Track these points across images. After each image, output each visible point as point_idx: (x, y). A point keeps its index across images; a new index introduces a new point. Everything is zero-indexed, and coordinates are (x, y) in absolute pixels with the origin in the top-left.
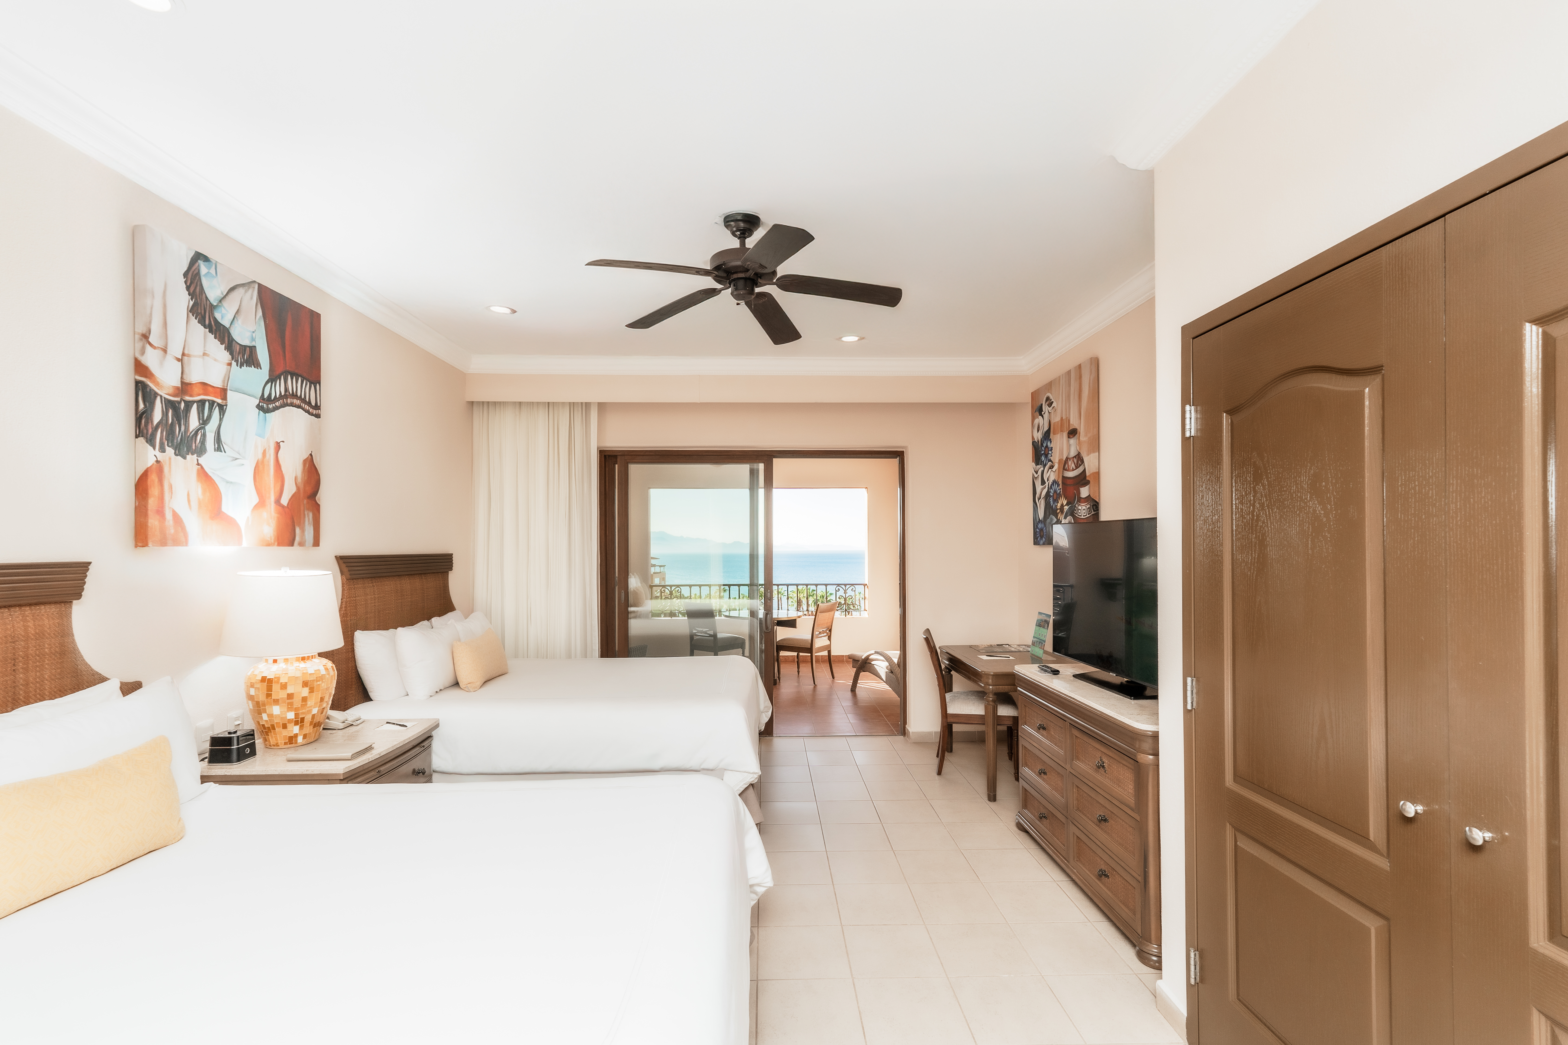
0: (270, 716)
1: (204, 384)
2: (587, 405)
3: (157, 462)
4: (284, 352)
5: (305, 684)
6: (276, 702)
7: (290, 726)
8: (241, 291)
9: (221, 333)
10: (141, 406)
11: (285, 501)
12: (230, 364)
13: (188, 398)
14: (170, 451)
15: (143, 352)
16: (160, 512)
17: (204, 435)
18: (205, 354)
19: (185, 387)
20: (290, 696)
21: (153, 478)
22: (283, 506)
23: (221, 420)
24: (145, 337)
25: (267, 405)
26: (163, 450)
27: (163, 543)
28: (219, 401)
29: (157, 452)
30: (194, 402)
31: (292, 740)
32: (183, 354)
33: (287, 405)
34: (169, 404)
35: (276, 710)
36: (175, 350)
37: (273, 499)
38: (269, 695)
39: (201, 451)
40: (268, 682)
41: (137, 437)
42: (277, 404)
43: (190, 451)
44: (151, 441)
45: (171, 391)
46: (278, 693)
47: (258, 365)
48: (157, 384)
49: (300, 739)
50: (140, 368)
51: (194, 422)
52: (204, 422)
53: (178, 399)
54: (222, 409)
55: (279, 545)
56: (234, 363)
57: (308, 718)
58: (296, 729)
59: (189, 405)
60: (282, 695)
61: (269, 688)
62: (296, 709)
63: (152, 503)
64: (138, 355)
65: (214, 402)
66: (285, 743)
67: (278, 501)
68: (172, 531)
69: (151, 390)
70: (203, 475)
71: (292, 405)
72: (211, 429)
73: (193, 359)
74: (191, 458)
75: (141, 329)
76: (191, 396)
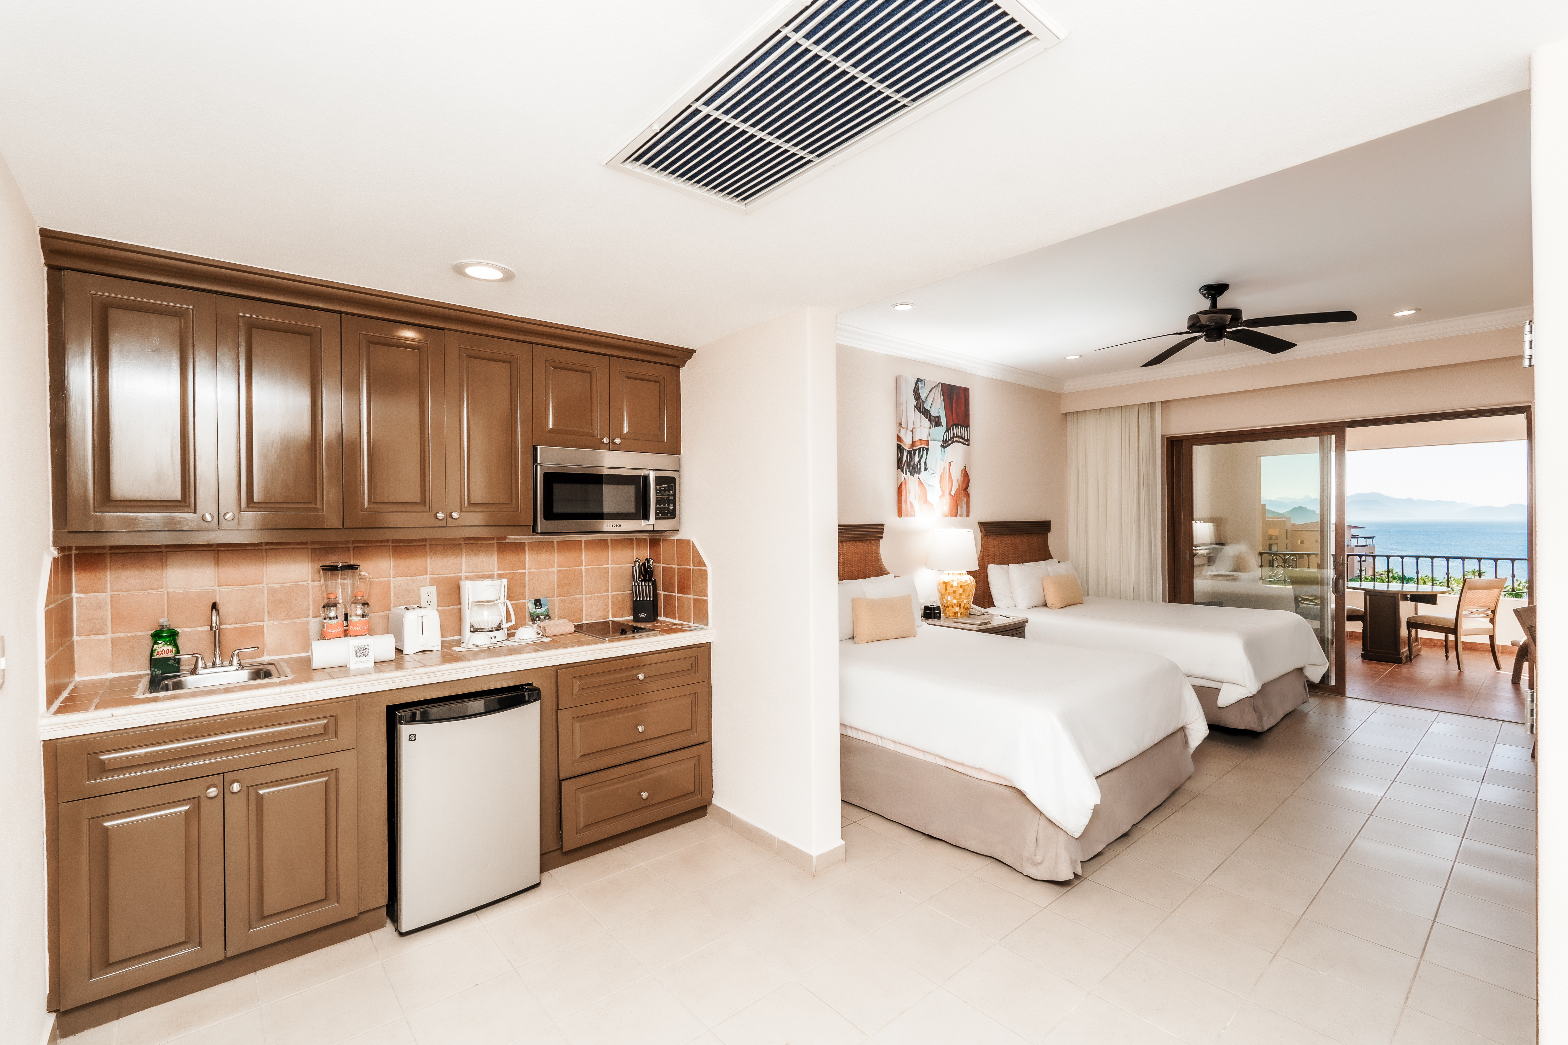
0: (947, 600)
1: (920, 440)
2: (1152, 404)
3: (905, 479)
4: (952, 415)
5: (961, 587)
6: (949, 594)
7: (955, 607)
8: (934, 389)
9: (926, 413)
10: (899, 455)
11: (953, 493)
12: (930, 428)
13: (915, 448)
14: (909, 473)
15: (900, 432)
16: (906, 502)
17: (921, 464)
18: (920, 426)
19: (914, 443)
20: (955, 592)
21: (903, 486)
22: (952, 496)
23: (927, 455)
24: (900, 424)
25: (945, 444)
26: (906, 474)
27: (907, 516)
28: (926, 447)
29: (905, 475)
30: (917, 449)
31: (956, 614)
32: (913, 428)
33: (954, 442)
34: (909, 452)
35: (949, 598)
36: (910, 428)
37: (948, 492)
38: (946, 590)
39: (919, 472)
40: (946, 584)
41: (898, 469)
42: (949, 443)
43: (916, 473)
44: (902, 471)
45: (909, 446)
46: (950, 590)
47: (941, 425)
48: (904, 445)
49: (959, 614)
50: (899, 439)
51: (917, 459)
52: (921, 458)
53: (911, 449)
54: (927, 450)
55: (950, 516)
56: (932, 427)
57: (962, 605)
58: (957, 609)
59: (915, 451)
60: (951, 591)
61: (946, 587)
62: (957, 599)
63: (903, 497)
64: (898, 433)
65: (924, 447)
66: (953, 616)
67: (950, 493)
68: (910, 510)
69: (903, 447)
70: (920, 483)
71: (956, 441)
72: (923, 460)
73: (916, 429)
74: (916, 475)
75: (899, 422)
76: (916, 447)
